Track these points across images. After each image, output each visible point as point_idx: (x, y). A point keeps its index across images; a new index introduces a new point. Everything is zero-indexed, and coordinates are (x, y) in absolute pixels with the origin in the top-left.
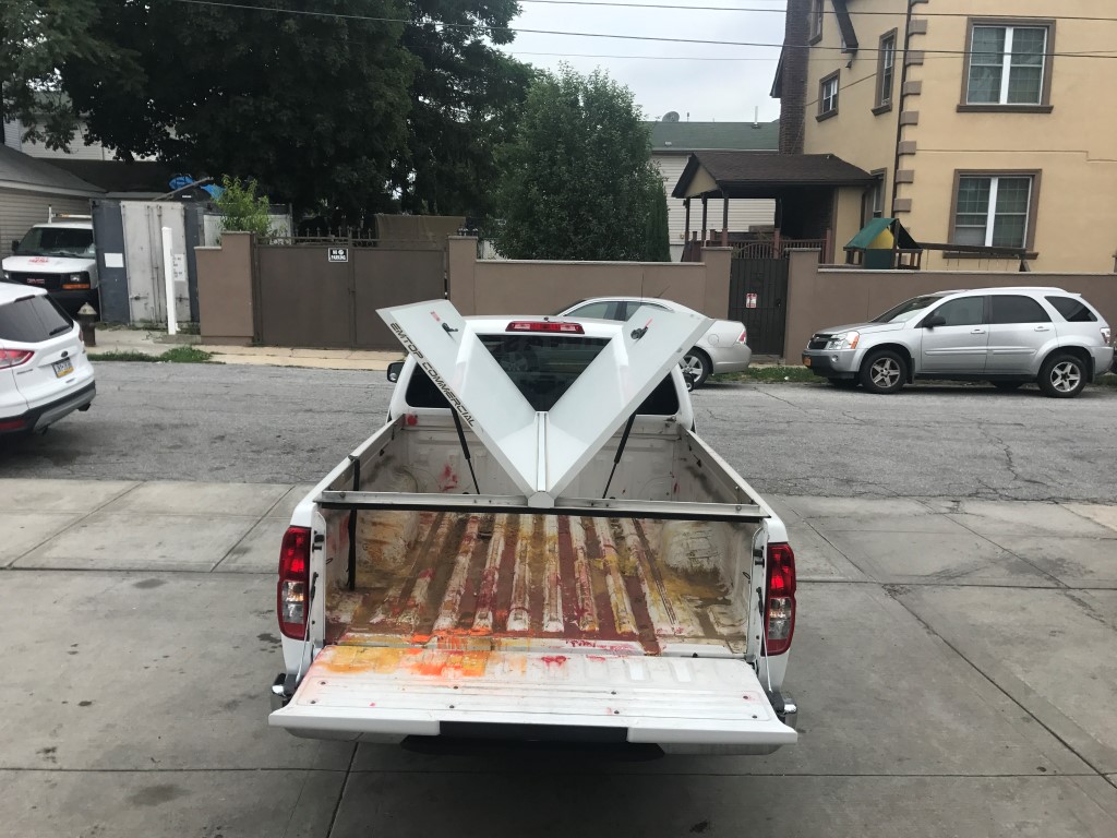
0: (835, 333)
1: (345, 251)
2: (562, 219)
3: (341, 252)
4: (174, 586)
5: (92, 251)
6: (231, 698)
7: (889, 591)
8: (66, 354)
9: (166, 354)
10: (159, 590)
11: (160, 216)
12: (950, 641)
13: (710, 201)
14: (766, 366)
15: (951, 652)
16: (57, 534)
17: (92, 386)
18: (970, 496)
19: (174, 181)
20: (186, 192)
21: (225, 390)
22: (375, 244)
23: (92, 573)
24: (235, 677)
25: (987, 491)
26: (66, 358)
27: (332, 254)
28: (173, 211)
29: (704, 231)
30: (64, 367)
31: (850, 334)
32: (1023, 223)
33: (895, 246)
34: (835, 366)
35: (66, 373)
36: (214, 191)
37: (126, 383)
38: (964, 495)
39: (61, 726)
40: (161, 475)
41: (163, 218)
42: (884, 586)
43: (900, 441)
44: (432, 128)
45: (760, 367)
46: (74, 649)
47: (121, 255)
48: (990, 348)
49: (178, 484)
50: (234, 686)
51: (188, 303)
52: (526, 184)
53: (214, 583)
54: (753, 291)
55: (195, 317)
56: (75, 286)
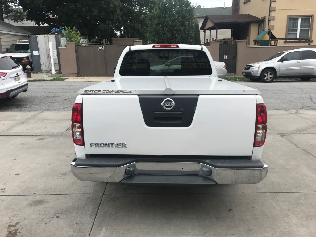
0: (252, 65)
1: (103, 47)
2: (168, 35)
3: (102, 47)
4: (49, 139)
5: (29, 51)
6: (64, 172)
7: (281, 135)
8: (17, 74)
9: (52, 79)
10: (44, 141)
11: (48, 39)
12: (305, 149)
13: (212, 30)
14: (230, 77)
15: (306, 153)
16: (14, 126)
17: (27, 84)
18: (301, 109)
19: (52, 29)
20: (56, 32)
21: (68, 87)
22: (112, 44)
23: (24, 136)
24: (67, 165)
25: (306, 107)
26: (17, 76)
27: (99, 48)
28: (52, 37)
29: (210, 39)
30: (17, 78)
31: (257, 64)
32: (309, 31)
33: (269, 39)
34: (253, 75)
35: (18, 80)
36: (64, 32)
37: (39, 86)
38: (298, 109)
39: (8, 181)
40: (48, 110)
41: (49, 39)
42: (279, 134)
43: (276, 94)
44: (128, 13)
45: (229, 77)
46: (15, 158)
47: (38, 51)
48: (301, 67)
49: (53, 112)
50: (66, 168)
51: (58, 65)
52: (157, 25)
53: (62, 138)
54: (226, 54)
55: (60, 69)
56: (25, 61)
